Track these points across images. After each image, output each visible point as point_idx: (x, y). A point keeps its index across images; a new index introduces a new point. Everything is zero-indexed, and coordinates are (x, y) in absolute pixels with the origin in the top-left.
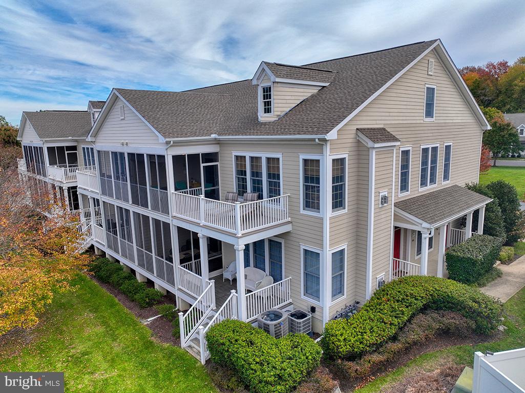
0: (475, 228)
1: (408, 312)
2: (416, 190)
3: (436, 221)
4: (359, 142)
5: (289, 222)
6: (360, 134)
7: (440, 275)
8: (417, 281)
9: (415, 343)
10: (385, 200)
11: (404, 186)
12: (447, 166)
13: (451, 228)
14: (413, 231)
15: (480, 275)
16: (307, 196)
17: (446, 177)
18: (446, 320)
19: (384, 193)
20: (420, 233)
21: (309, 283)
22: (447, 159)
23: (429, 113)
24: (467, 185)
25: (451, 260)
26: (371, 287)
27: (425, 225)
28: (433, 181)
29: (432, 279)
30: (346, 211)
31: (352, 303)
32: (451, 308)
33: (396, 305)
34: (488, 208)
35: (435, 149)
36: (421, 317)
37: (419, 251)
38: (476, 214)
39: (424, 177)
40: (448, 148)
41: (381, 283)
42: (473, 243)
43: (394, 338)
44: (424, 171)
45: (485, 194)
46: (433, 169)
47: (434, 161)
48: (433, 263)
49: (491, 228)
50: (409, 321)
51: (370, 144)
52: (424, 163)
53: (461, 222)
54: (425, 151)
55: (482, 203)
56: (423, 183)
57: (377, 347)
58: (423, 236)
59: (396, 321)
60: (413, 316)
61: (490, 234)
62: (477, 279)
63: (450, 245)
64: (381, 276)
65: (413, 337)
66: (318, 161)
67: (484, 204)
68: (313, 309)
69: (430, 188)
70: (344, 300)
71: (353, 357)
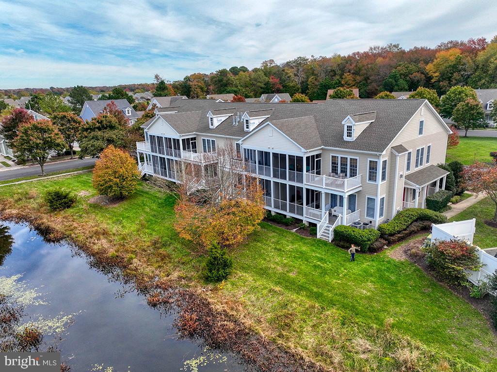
0: (441, 187)
1: (410, 221)
2: (414, 169)
3: (422, 185)
4: (392, 152)
5: (361, 186)
6: (392, 149)
7: (423, 208)
8: (413, 210)
9: (413, 231)
10: (401, 176)
11: (408, 169)
12: (428, 156)
13: (429, 187)
14: (411, 189)
15: (440, 208)
16: (370, 175)
17: (428, 161)
18: (425, 224)
19: (401, 173)
20: (414, 190)
21: (369, 212)
22: (428, 152)
23: (421, 132)
24: (438, 164)
25: (428, 201)
26: (394, 213)
27: (417, 186)
28: (421, 164)
29: (420, 209)
30: (386, 181)
31: (385, 220)
32: (427, 220)
33: (406, 218)
34: (448, 177)
35: (423, 149)
36: (415, 223)
37: (414, 198)
38: (441, 180)
39: (417, 163)
40: (429, 147)
41: (398, 211)
42: (439, 194)
43: (405, 230)
44: (417, 160)
45: (447, 170)
46: (422, 158)
47: (422, 155)
48: (420, 204)
49: (449, 187)
50: (411, 224)
51: (397, 154)
52: (418, 156)
53: (434, 184)
54: (418, 151)
55: (445, 175)
56: (417, 166)
57: (399, 232)
58: (416, 191)
59: (406, 224)
60: (412, 222)
61: (448, 190)
62: (439, 210)
63: (428, 195)
64: (398, 208)
65: (412, 229)
66: (377, 162)
67: (446, 175)
68: (371, 222)
69: (420, 168)
70: (383, 218)
71: (391, 235)
